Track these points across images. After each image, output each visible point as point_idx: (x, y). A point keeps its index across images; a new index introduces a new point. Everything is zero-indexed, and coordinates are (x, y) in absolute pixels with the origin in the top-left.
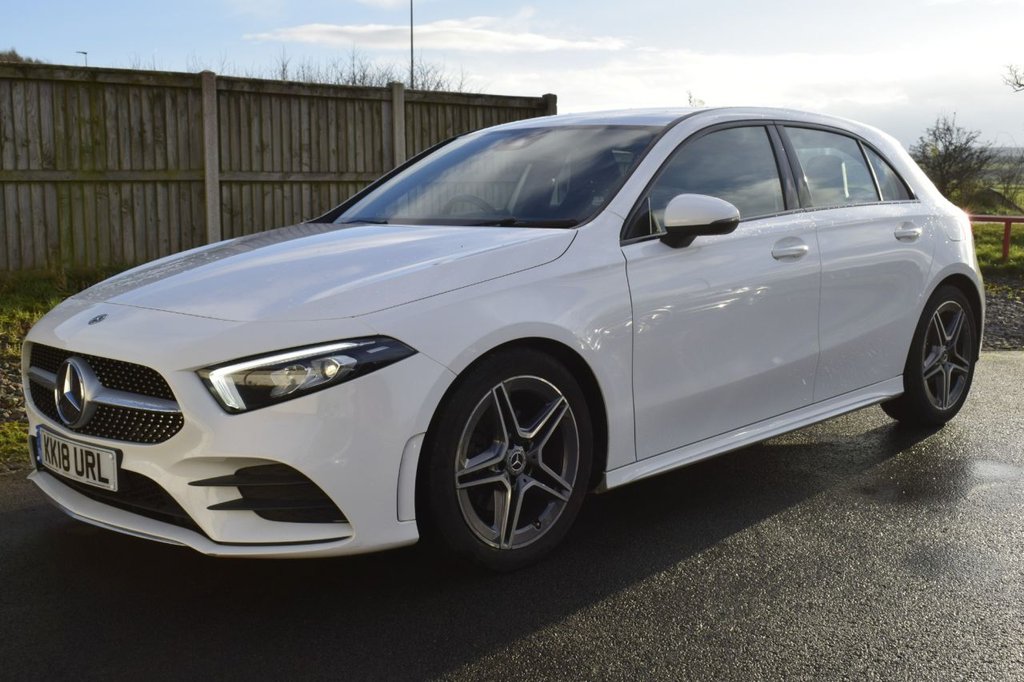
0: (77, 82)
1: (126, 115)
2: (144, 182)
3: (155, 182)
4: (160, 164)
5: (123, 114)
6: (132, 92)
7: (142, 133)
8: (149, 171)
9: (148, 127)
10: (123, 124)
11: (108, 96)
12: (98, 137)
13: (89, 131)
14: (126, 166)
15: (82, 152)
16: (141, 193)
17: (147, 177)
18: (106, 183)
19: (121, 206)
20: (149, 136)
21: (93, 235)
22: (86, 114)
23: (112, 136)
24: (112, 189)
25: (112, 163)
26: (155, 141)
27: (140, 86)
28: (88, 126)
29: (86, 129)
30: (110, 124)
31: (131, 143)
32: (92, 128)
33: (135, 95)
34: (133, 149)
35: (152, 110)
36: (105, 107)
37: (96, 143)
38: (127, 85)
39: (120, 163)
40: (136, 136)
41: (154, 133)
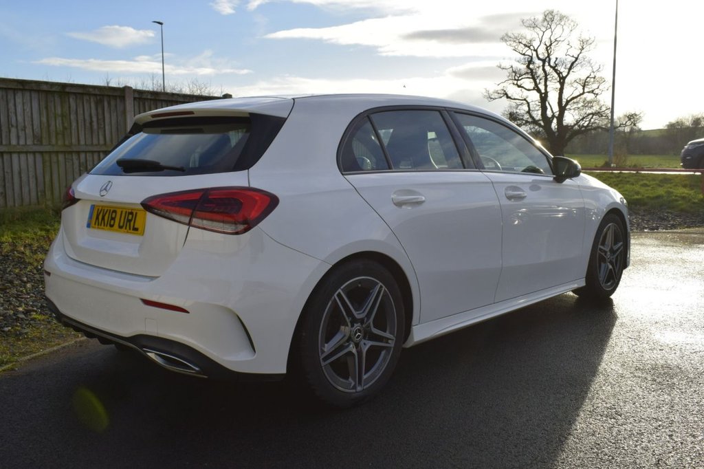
0: (54, 92)
1: (82, 112)
2: (93, 152)
3: (99, 152)
4: (102, 142)
5: (80, 111)
6: (86, 98)
7: (91, 123)
8: (96, 145)
9: (95, 119)
10: (80, 117)
11: (71, 100)
12: (66, 125)
13: (61, 121)
14: (82, 142)
15: (57, 134)
16: (91, 158)
17: (95, 149)
18: (71, 152)
19: (80, 166)
20: (95, 124)
21: (64, 184)
22: (59, 111)
23: (74, 124)
24: (75, 157)
25: (74, 141)
26: (98, 128)
27: (89, 94)
28: (60, 118)
29: (59, 120)
30: (73, 117)
31: (85, 128)
32: (62, 120)
33: (87, 100)
34: (87, 132)
35: (97, 109)
36: (69, 107)
37: (65, 128)
38: (82, 94)
39: (79, 141)
40: (88, 124)
41: (98, 123)
